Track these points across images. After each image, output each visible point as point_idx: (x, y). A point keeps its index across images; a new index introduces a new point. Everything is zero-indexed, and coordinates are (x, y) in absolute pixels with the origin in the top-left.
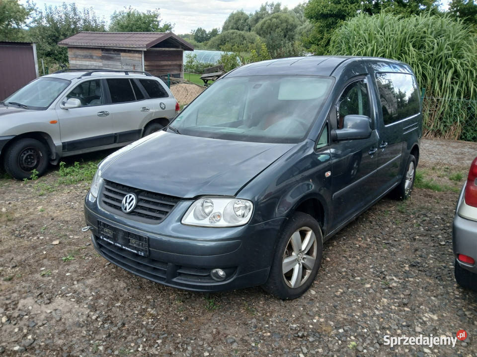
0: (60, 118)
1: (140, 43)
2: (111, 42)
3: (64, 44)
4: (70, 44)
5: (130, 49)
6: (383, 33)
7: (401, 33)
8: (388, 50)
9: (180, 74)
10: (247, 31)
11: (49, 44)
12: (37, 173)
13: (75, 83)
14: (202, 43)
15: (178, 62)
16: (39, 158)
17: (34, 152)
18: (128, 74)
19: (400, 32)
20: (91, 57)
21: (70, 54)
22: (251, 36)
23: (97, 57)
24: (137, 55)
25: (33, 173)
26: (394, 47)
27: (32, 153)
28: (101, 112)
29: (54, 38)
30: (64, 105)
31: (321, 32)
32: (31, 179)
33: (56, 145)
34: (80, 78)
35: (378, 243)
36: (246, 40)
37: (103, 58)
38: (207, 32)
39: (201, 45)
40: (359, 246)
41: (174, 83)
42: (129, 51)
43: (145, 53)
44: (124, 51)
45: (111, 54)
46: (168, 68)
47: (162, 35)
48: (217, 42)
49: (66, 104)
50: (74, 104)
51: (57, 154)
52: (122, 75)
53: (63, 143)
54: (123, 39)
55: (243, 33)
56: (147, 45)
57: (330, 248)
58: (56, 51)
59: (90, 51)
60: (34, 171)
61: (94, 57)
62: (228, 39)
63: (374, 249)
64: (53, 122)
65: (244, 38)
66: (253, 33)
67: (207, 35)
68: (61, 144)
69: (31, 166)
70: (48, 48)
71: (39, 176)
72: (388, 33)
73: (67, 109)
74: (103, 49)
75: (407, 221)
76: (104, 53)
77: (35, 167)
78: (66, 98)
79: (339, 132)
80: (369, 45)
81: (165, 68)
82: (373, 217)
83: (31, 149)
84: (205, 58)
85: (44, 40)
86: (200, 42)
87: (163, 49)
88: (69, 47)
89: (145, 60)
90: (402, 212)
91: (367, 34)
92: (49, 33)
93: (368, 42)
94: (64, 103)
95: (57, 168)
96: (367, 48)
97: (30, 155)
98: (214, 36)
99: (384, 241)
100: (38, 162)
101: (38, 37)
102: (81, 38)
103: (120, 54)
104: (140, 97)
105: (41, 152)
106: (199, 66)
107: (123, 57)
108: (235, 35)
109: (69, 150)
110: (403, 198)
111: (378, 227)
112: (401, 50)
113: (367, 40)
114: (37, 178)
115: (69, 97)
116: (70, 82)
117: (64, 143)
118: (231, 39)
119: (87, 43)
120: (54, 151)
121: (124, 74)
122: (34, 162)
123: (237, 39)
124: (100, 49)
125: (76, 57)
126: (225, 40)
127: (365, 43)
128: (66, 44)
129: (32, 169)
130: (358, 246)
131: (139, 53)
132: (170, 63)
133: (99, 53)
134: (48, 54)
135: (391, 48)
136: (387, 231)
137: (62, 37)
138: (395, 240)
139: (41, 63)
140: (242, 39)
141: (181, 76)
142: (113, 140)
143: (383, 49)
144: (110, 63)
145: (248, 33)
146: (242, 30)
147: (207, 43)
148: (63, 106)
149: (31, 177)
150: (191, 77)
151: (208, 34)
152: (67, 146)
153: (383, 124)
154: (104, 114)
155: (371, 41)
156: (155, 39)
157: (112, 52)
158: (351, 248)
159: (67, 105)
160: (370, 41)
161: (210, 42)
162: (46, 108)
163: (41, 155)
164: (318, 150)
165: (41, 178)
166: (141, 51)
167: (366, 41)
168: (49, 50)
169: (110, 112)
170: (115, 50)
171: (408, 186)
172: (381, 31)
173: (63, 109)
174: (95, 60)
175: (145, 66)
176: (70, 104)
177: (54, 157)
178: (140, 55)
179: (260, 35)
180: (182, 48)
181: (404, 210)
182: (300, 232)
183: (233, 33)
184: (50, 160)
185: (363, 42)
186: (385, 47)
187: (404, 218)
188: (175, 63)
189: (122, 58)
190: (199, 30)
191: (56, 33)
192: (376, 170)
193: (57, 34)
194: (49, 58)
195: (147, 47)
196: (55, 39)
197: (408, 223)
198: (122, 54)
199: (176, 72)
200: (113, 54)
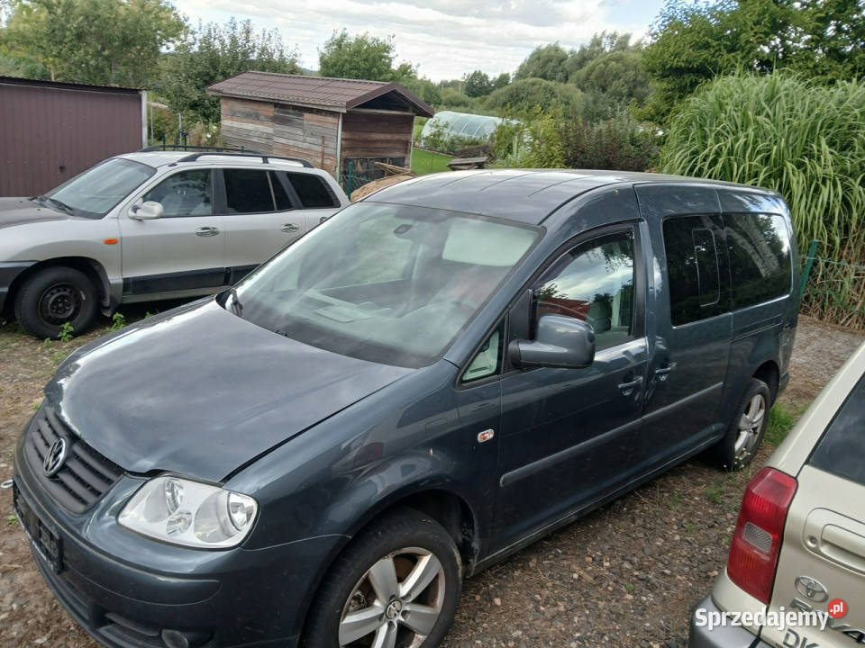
0: (124, 235)
1: (338, 98)
2: (291, 93)
3: (215, 91)
4: (226, 91)
5: (320, 108)
6: (771, 113)
7: (809, 114)
8: (775, 147)
9: (404, 158)
10: (560, 81)
11: (198, 88)
12: (71, 329)
13: (163, 173)
14: (478, 98)
15: (403, 137)
16: (78, 302)
17: (71, 292)
18: (268, 162)
19: (805, 114)
20: (256, 117)
21: (225, 107)
22: (567, 90)
23: (266, 117)
24: (330, 119)
25: (63, 328)
26: (790, 142)
27: (66, 293)
28: (203, 229)
29: (205, 78)
30: (135, 212)
31: (669, 99)
32: (59, 339)
33: (111, 282)
34: (174, 165)
35: (621, 576)
36: (556, 97)
37: (275, 119)
38: (491, 79)
39: (473, 104)
40: (579, 576)
41: (390, 175)
42: (319, 112)
43: (343, 118)
44: (310, 111)
45: (288, 113)
46: (384, 145)
47: (378, 87)
48: (503, 99)
49: (138, 211)
50: (151, 211)
51: (112, 298)
52: (254, 163)
53: (124, 279)
54: (311, 88)
55: (551, 84)
56: (349, 104)
57: (517, 573)
58: (206, 102)
59: (256, 107)
60: (66, 325)
61: (262, 118)
62: (522, 95)
63: (606, 589)
64: (110, 242)
65: (553, 94)
66: (571, 85)
67: (489, 84)
68: (121, 281)
69: (61, 317)
70: (195, 95)
71: (75, 335)
72: (782, 114)
73: (140, 220)
74: (278, 105)
75: (712, 527)
76: (277, 111)
77: (70, 319)
78: (141, 200)
79: (525, 347)
80: (741, 134)
81: (379, 145)
82: (646, 507)
83: (65, 287)
84: (469, 129)
85: (189, 80)
86: (475, 96)
87: (379, 111)
88: (223, 97)
89: (343, 130)
90: (715, 502)
91: (739, 114)
92: (200, 68)
93: (739, 128)
94: (135, 209)
95: (110, 322)
96: (737, 140)
97: (63, 297)
98: (499, 87)
99: (636, 573)
100: (77, 310)
101: (181, 75)
102: (245, 81)
103: (302, 116)
104: (284, 205)
105: (85, 293)
106: (456, 141)
107: (307, 120)
108: (537, 87)
109: (135, 293)
110: (729, 468)
111: (641, 535)
112: (805, 150)
113: (739, 126)
114: (70, 339)
115: (145, 198)
116: (155, 170)
117: (128, 279)
118: (528, 94)
119: (251, 92)
120: (108, 292)
121: (260, 160)
122: (69, 310)
123: (541, 96)
124: (271, 103)
125: (233, 115)
126: (517, 96)
127: (734, 129)
128: (219, 91)
129: (63, 321)
130: (576, 576)
131: (334, 116)
132: (389, 137)
133: (271, 111)
134: (194, 106)
135: (783, 144)
136: (658, 546)
137: (220, 77)
138: (664, 574)
139: (178, 120)
140: (549, 95)
141: (406, 162)
142: (222, 279)
143: (767, 145)
144: (286, 129)
145: (562, 85)
146: (552, 79)
147: (485, 99)
148: (134, 214)
149: (60, 335)
150: (435, 161)
151: (492, 82)
152: (130, 285)
153: (670, 323)
154: (210, 232)
155: (747, 127)
156: (364, 93)
157: (291, 111)
158: (560, 579)
159: (140, 213)
160: (745, 126)
161: (490, 98)
162: (101, 216)
163: (84, 298)
164: (465, 385)
165: (79, 339)
166: (339, 113)
167: (737, 128)
168: (196, 99)
169: (220, 229)
170: (295, 108)
171: (746, 445)
172: (768, 109)
173: (133, 218)
174: (262, 122)
175: (342, 139)
176: (146, 210)
177: (107, 303)
178: (335, 120)
179: (583, 90)
180: (414, 112)
181: (719, 499)
182: (395, 559)
183: (533, 84)
184: (99, 307)
185: (730, 127)
186: (773, 141)
187: (711, 516)
188: (397, 137)
189: (305, 122)
190: (477, 75)
191: (212, 70)
192: (639, 420)
193: (212, 72)
194: (192, 113)
195: (347, 107)
196: (209, 80)
197: (713, 533)
198: (307, 116)
199: (397, 154)
200: (292, 114)
